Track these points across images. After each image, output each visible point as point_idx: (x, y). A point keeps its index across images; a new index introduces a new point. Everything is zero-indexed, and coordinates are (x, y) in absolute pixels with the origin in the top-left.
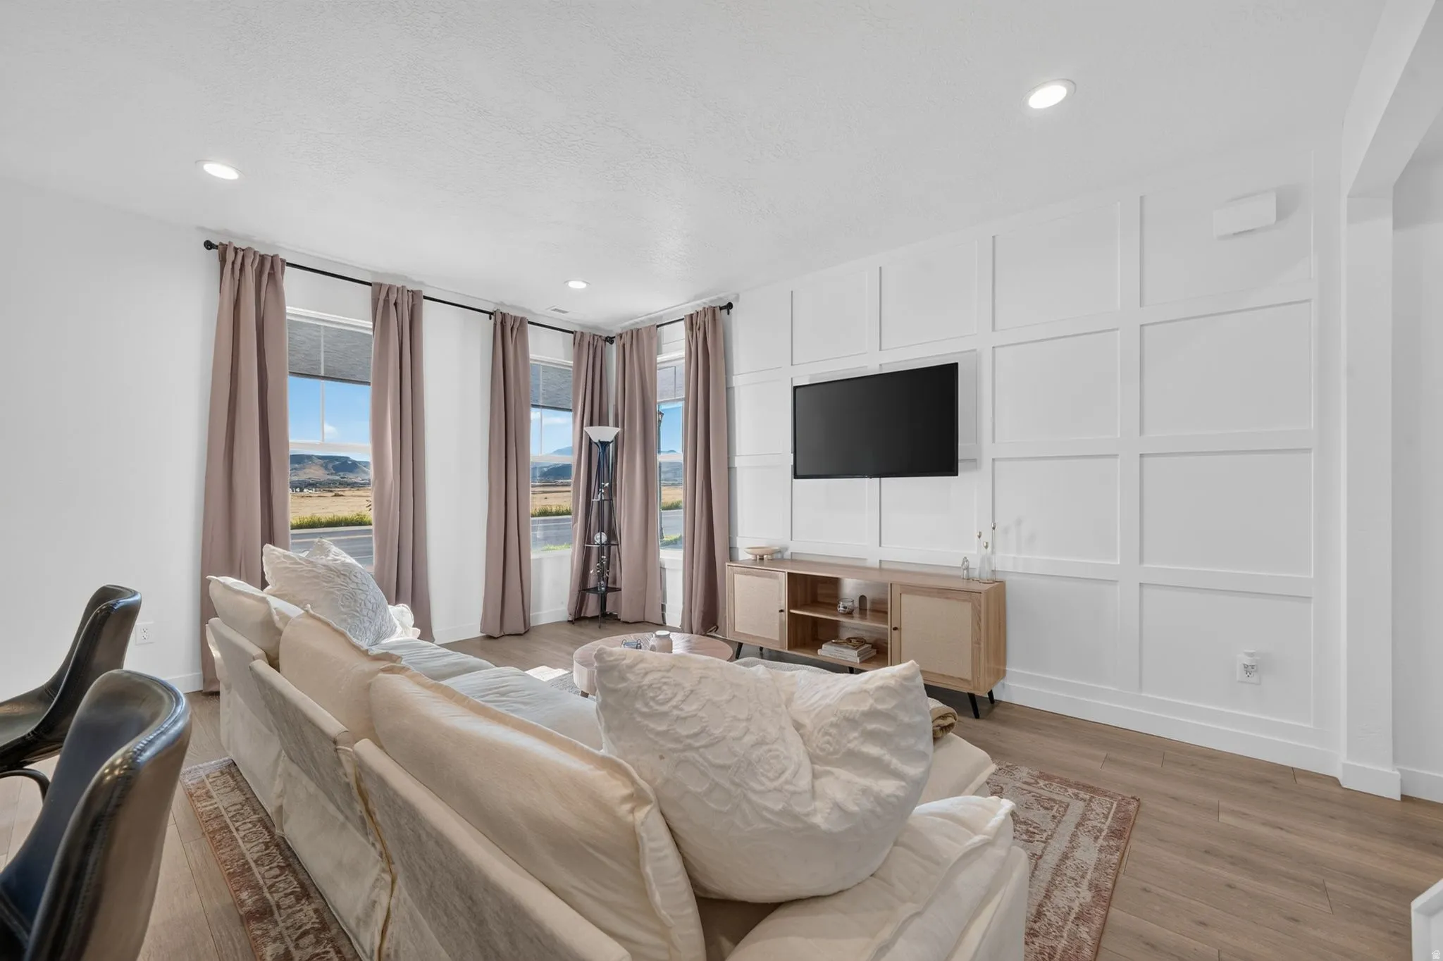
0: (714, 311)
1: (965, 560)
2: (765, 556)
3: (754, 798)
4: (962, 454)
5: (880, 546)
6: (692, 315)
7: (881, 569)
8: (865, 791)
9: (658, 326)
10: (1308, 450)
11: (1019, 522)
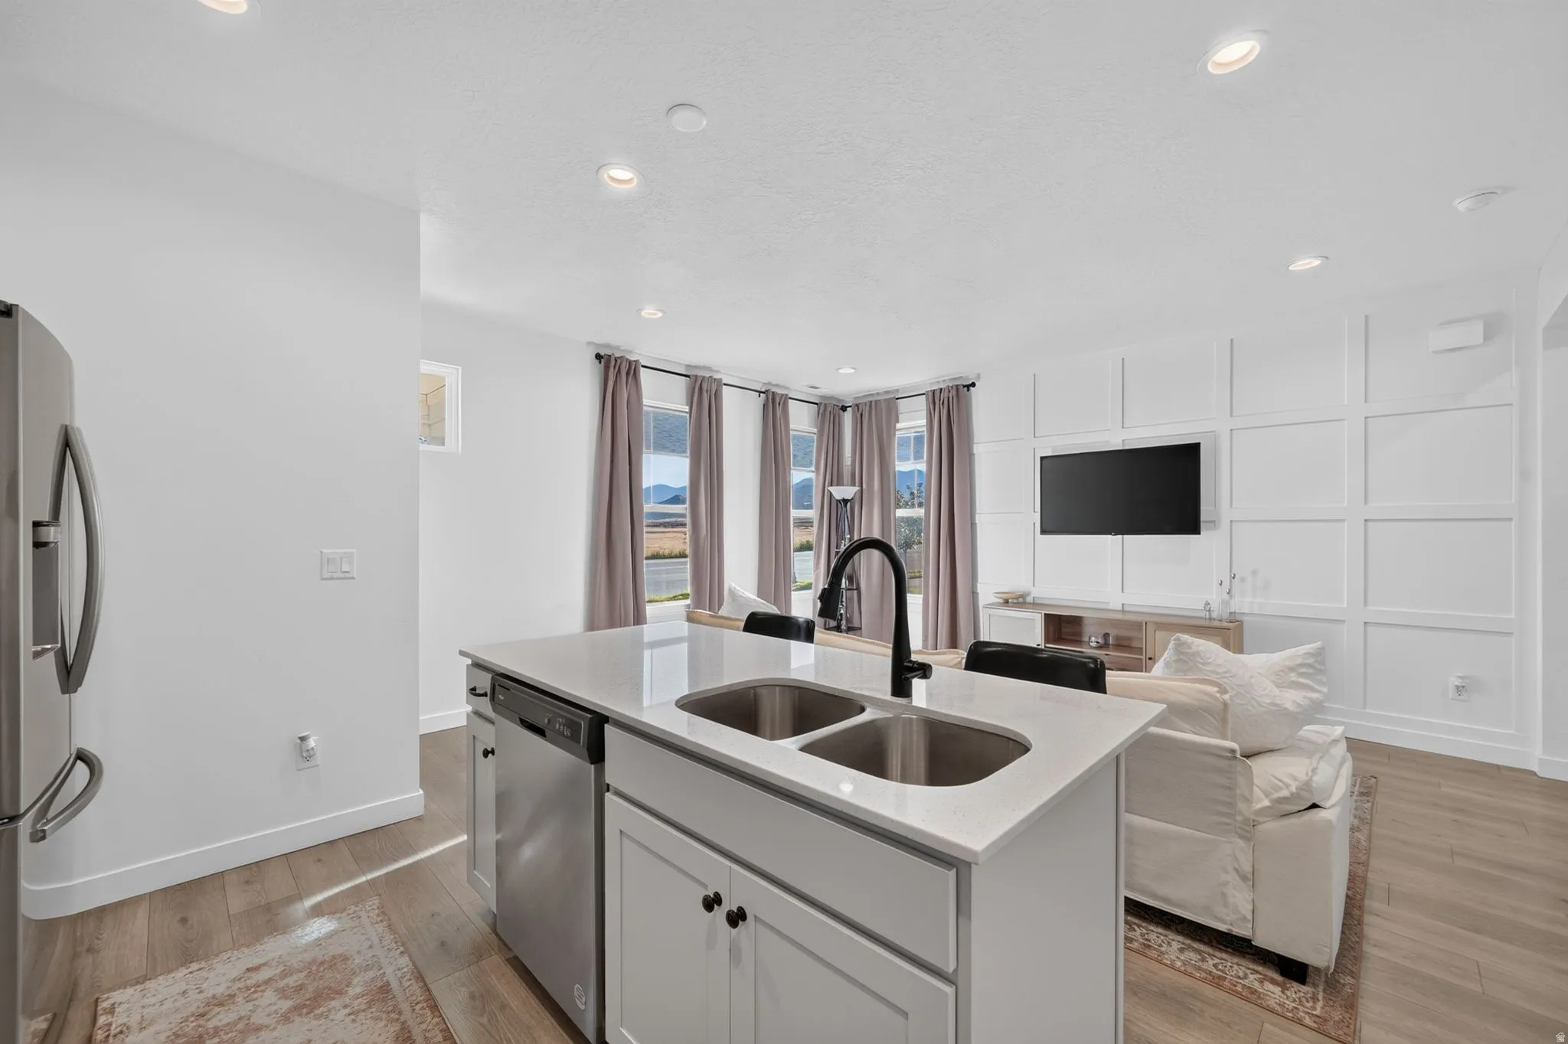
0: (957, 390)
1: (1207, 604)
2: (1010, 600)
3: (1258, 699)
4: (1204, 516)
5: (1123, 592)
6: (934, 392)
7: (1123, 611)
8: (1305, 697)
9: (897, 399)
10: (1510, 519)
11: (1254, 573)
